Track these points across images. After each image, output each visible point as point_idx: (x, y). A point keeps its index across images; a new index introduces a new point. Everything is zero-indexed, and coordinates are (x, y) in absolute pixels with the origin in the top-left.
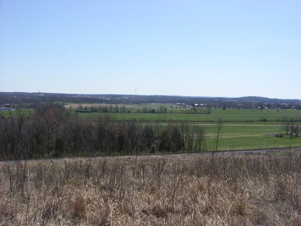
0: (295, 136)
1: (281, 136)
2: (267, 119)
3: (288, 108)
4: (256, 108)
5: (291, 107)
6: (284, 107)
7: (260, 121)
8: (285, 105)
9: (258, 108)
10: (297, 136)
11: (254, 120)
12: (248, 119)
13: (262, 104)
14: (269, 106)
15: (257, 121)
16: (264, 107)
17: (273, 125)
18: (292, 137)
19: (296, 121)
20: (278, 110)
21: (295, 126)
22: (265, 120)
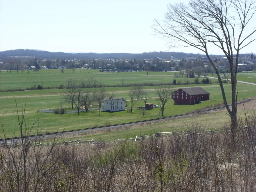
0: (85, 110)
1: (63, 112)
2: (44, 86)
3: (78, 67)
4: (28, 69)
5: (84, 64)
6: (73, 66)
7: (32, 89)
8: (74, 62)
9: (31, 69)
10: (87, 110)
11: (23, 88)
12: (14, 87)
13: (37, 61)
14: (49, 65)
15: (28, 89)
16: (41, 66)
17: (54, 95)
18: (79, 112)
19: (88, 87)
20: (62, 71)
21: (84, 94)
22: (40, 88)
